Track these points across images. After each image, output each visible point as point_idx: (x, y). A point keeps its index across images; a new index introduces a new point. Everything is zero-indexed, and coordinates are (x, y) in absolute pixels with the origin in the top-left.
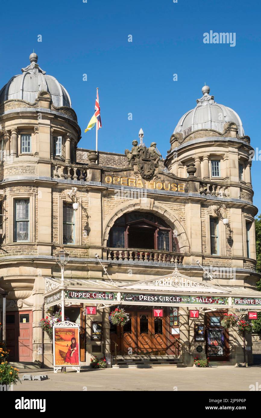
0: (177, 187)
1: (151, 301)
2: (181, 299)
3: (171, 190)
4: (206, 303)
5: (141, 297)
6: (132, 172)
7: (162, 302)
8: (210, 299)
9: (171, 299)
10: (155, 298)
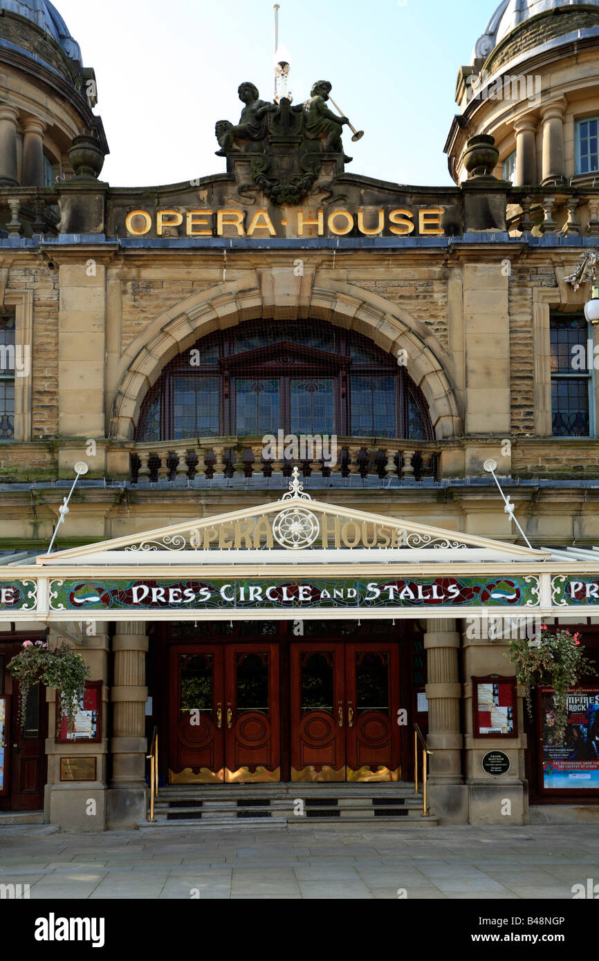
0: (415, 221)
1: (182, 606)
2: (315, 593)
3: (386, 232)
4: (432, 602)
5: (140, 592)
6: (232, 190)
7: (228, 605)
8: (450, 589)
9: (273, 594)
10: (202, 591)
